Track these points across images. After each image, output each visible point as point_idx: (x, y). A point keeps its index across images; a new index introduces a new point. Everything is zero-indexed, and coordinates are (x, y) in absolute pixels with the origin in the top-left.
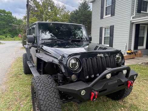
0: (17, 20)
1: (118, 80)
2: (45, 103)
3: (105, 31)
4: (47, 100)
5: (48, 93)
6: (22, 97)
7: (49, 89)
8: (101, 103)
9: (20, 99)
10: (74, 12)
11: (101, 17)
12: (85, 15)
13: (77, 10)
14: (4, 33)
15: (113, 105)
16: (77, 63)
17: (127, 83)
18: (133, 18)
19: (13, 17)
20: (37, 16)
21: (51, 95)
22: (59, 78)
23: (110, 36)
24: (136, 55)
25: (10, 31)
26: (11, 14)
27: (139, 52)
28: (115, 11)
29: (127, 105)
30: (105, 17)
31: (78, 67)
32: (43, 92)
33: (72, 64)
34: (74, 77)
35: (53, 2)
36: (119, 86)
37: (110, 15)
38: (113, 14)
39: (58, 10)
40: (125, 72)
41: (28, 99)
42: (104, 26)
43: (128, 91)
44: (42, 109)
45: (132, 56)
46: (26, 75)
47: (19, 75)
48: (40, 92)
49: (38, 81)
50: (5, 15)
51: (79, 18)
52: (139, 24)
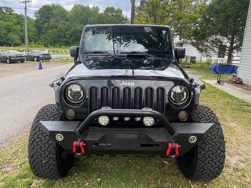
1: (140, 134)
19: (124, 17)
34: (70, 112)
50: (113, 15)
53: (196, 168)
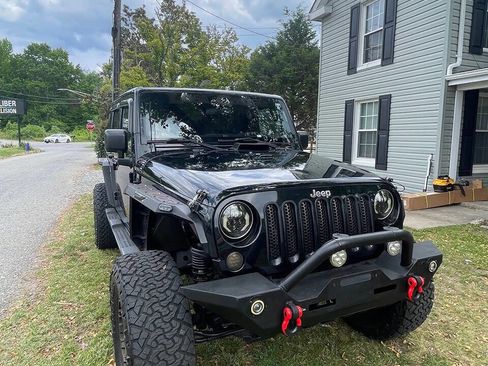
0: (82, 76)
1: (373, 273)
2: (144, 334)
3: (362, 113)
4: (152, 328)
5: (156, 307)
6: (85, 319)
7: (158, 295)
8: (330, 348)
9: (78, 323)
10: (263, 49)
11: (349, 69)
12: (300, 60)
13: (272, 45)
14: (43, 116)
15: (367, 353)
16: (247, 217)
17: (404, 283)
18: (455, 70)
19: (72, 68)
20: (145, 64)
21: (165, 311)
22: (194, 261)
23: (379, 129)
24: (463, 193)
25: (61, 112)
26: (66, 58)
27: (477, 184)
28: (396, 49)
29: (413, 356)
30: (361, 66)
31: (248, 228)
32: (140, 302)
33: (231, 220)
34: (233, 259)
35: (197, 21)
36: (378, 291)
37: (379, 62)
38: (388, 58)
39: (212, 46)
40: (394, 248)
41: (104, 324)
42: (358, 96)
43: (416, 312)
44: (136, 353)
45: (451, 196)
46: (100, 252)
47: (79, 252)
48: (131, 301)
49: (130, 269)
50: (46, 61)
51: (278, 72)
52: (477, 91)
53: (403, 315)
